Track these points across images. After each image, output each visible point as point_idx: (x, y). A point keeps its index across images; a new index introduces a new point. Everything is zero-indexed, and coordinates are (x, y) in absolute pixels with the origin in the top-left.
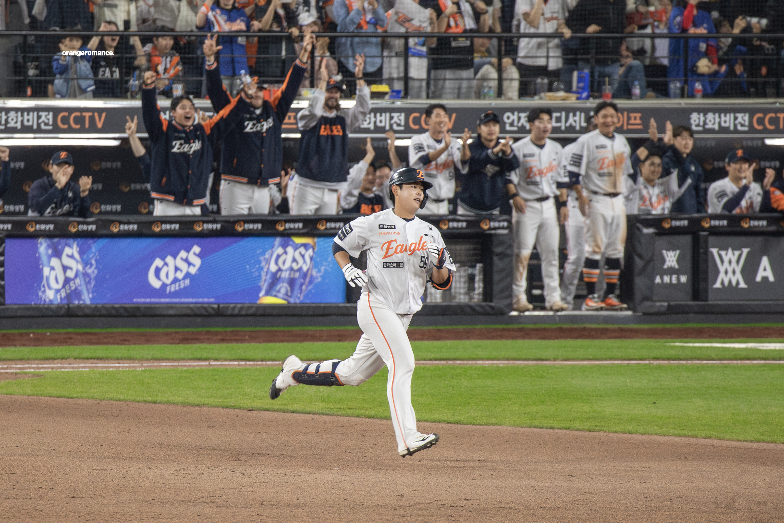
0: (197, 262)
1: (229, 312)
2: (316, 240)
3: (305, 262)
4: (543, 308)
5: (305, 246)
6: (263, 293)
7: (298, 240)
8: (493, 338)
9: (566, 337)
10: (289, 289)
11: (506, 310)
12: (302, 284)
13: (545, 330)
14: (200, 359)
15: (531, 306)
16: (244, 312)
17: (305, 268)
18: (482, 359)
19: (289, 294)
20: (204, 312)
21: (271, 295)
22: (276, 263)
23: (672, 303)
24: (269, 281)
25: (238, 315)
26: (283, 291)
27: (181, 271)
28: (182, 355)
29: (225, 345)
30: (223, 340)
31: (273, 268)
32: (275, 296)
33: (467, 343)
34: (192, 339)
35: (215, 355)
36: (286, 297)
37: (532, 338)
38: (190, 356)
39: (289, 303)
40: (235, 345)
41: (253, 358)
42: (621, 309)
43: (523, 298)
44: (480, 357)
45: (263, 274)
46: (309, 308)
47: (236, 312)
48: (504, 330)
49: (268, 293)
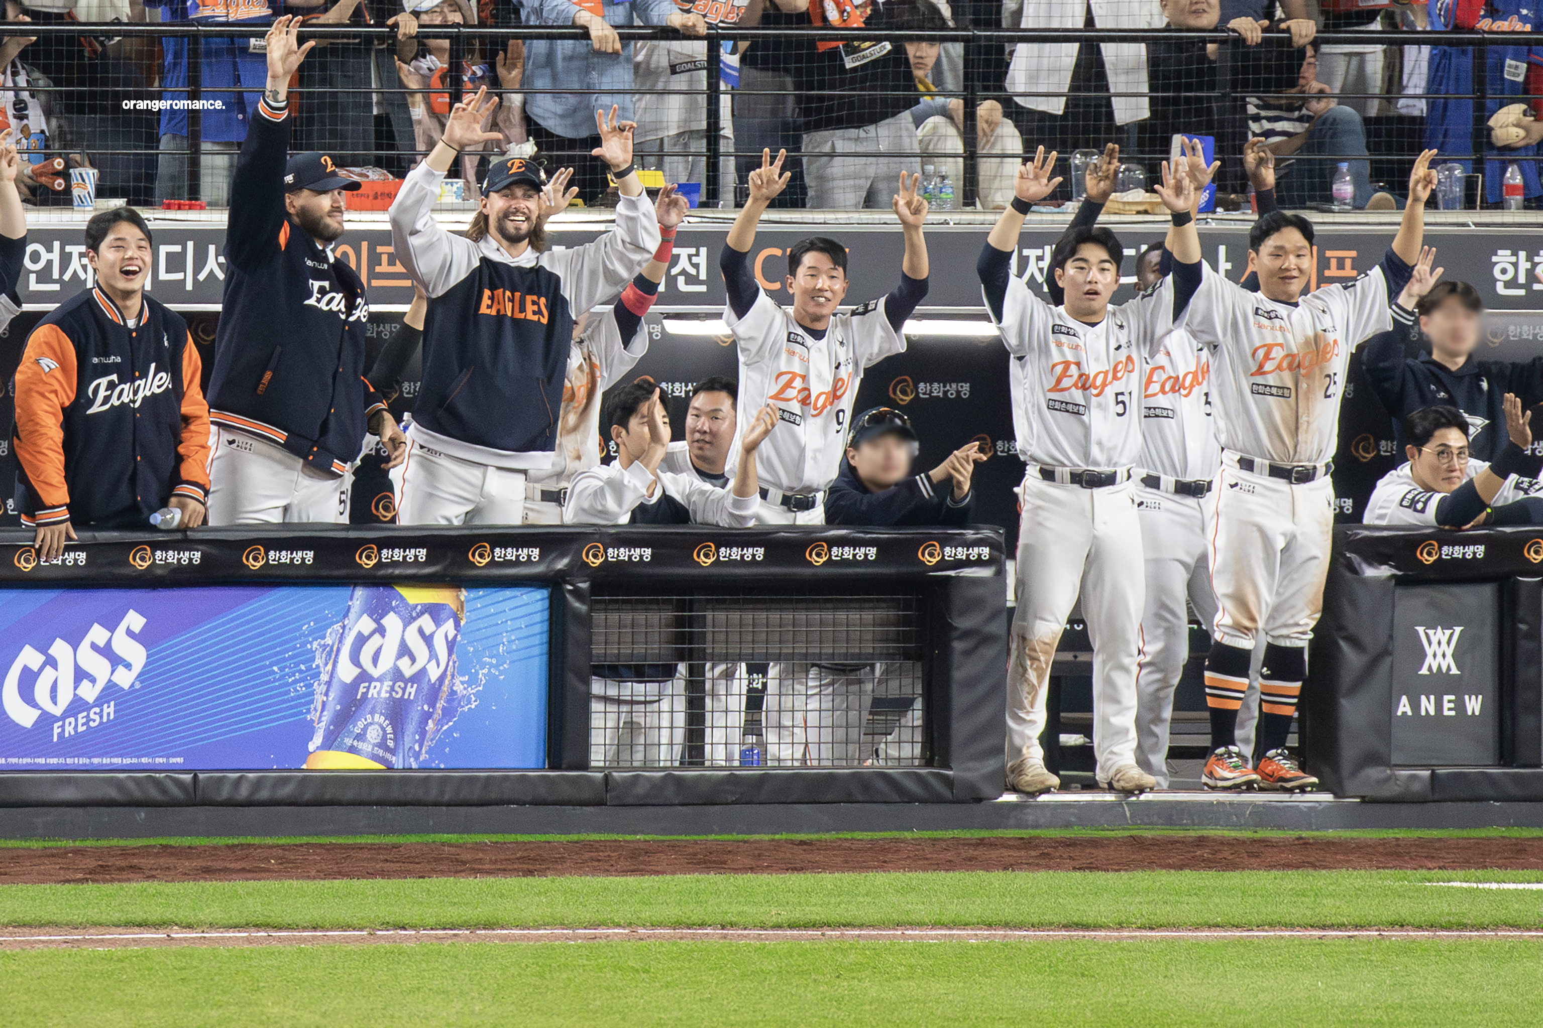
0: (136, 655)
1: (225, 793)
2: (464, 594)
3: (433, 655)
4: (1091, 785)
5: (434, 611)
6: (318, 740)
7: (415, 596)
8: (949, 866)
9: (1152, 865)
10: (389, 729)
11: (986, 789)
12: (427, 716)
13: (1095, 843)
14: (142, 925)
15: (1055, 780)
16: (264, 794)
17: (434, 673)
18: (920, 925)
19: (391, 744)
20: (154, 794)
21: (339, 748)
22: (355, 660)
23: (1441, 771)
24: (334, 706)
25: (249, 803)
26: (373, 734)
27: (93, 681)
28: (93, 914)
29: (211, 886)
30: (207, 872)
31: (346, 672)
32: (352, 750)
33: (879, 879)
34: (121, 869)
35: (184, 915)
36: (381, 752)
37: (1058, 867)
38: (116, 916)
39: (390, 769)
40: (240, 886)
41: (288, 920)
42: (1302, 789)
43: (1035, 755)
44: (914, 917)
46: (444, 781)
47: (244, 792)
48: (982, 842)
49: (329, 743)
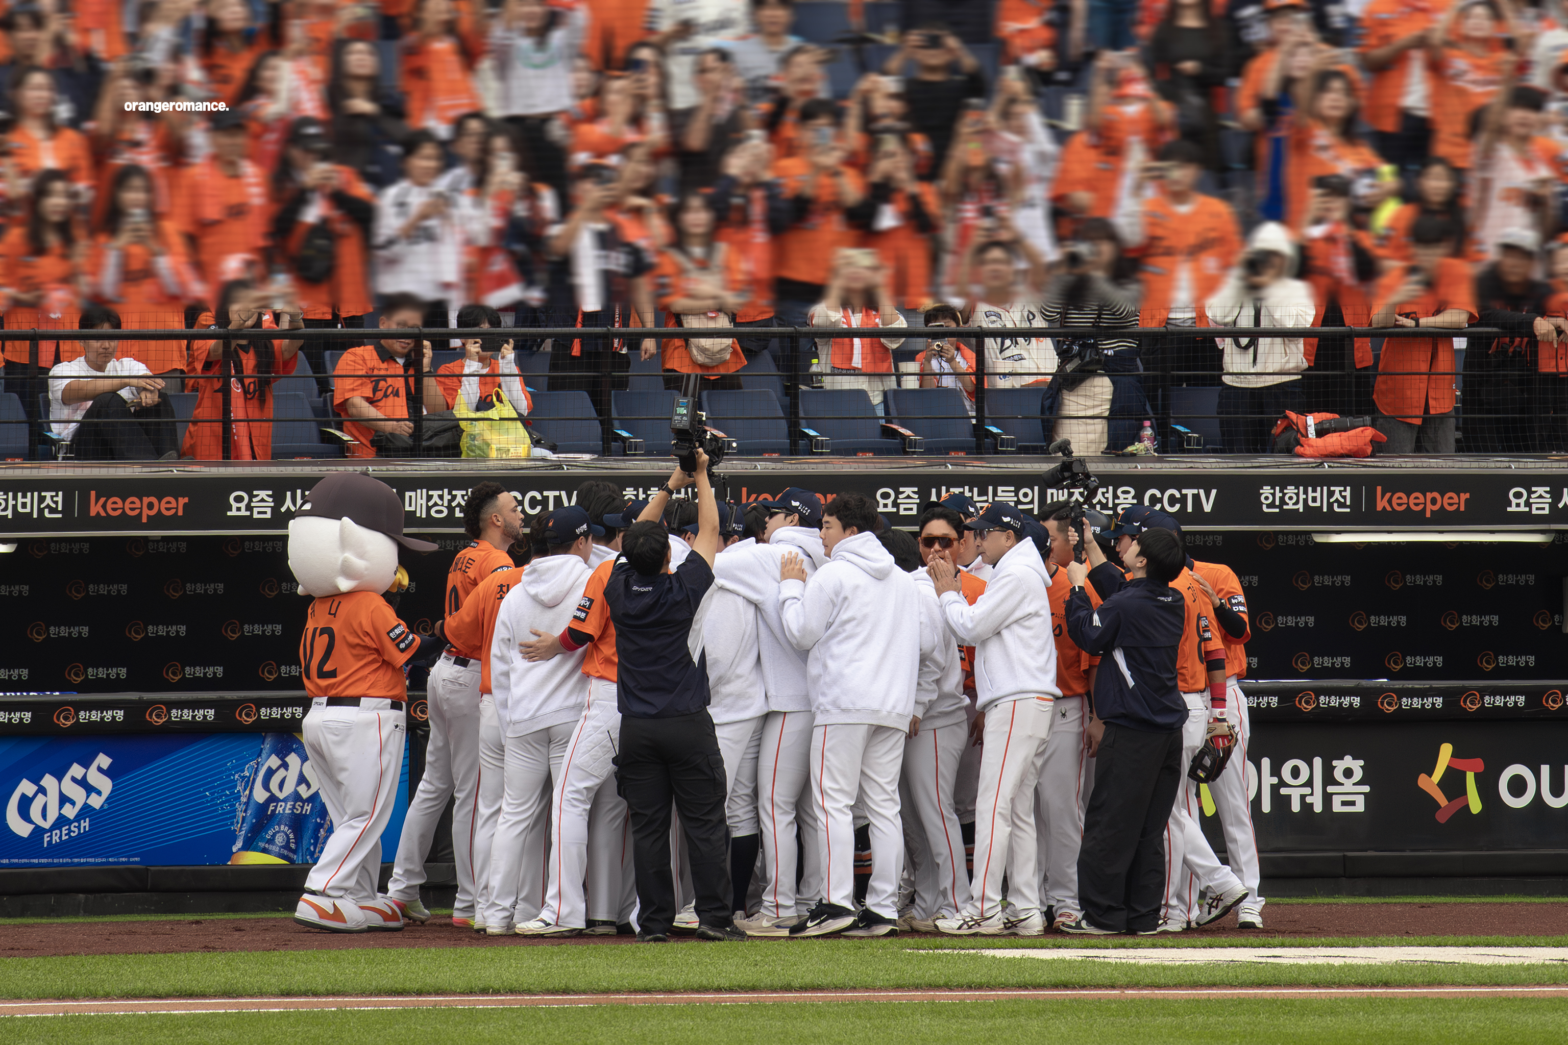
0: (105, 785)
1: (170, 881)
6: (239, 844)
10: (292, 836)
12: (319, 827)
19: (293, 846)
21: (254, 849)
22: (266, 787)
24: (251, 820)
26: (280, 839)
27: (73, 804)
31: (260, 795)
32: (265, 851)
36: (285, 853)
39: (292, 864)
45: (240, 807)
49: (247, 846)
